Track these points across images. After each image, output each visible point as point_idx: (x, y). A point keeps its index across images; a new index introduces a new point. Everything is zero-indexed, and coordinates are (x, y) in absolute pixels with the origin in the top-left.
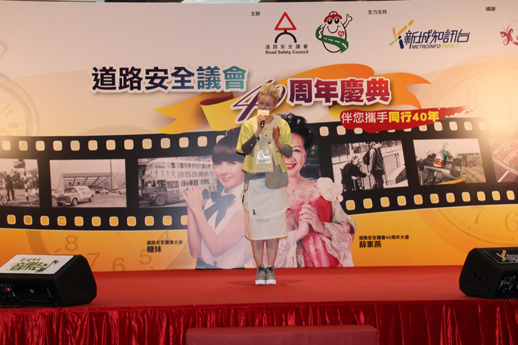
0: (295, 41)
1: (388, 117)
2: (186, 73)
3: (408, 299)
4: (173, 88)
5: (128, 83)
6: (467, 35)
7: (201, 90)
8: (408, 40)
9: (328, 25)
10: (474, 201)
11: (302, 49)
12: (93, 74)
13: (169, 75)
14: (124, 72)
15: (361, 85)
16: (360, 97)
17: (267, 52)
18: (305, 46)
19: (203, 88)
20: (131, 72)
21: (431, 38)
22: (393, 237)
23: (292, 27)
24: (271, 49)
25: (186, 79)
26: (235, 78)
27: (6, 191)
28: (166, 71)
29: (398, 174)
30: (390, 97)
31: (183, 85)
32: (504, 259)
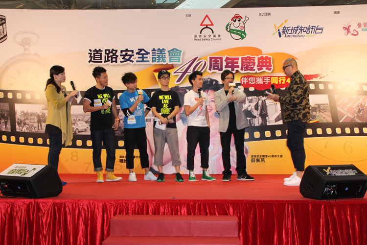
0: (213, 33)
1: (271, 80)
2: (145, 53)
3: (262, 199)
4: (137, 61)
5: (110, 59)
6: (322, 29)
7: (154, 63)
8: (284, 32)
9: (233, 22)
10: (325, 134)
11: (217, 37)
12: (89, 53)
13: (135, 54)
14: (107, 52)
15: (254, 60)
16: (253, 67)
17: (195, 39)
18: (219, 36)
19: (155, 62)
20: (112, 52)
21: (299, 31)
22: (273, 156)
23: (211, 24)
24: (198, 38)
25: (145, 56)
26: (175, 55)
27: (37, 124)
28: (132, 51)
29: (276, 117)
30: (272, 68)
31: (143, 59)
32: (328, 174)
